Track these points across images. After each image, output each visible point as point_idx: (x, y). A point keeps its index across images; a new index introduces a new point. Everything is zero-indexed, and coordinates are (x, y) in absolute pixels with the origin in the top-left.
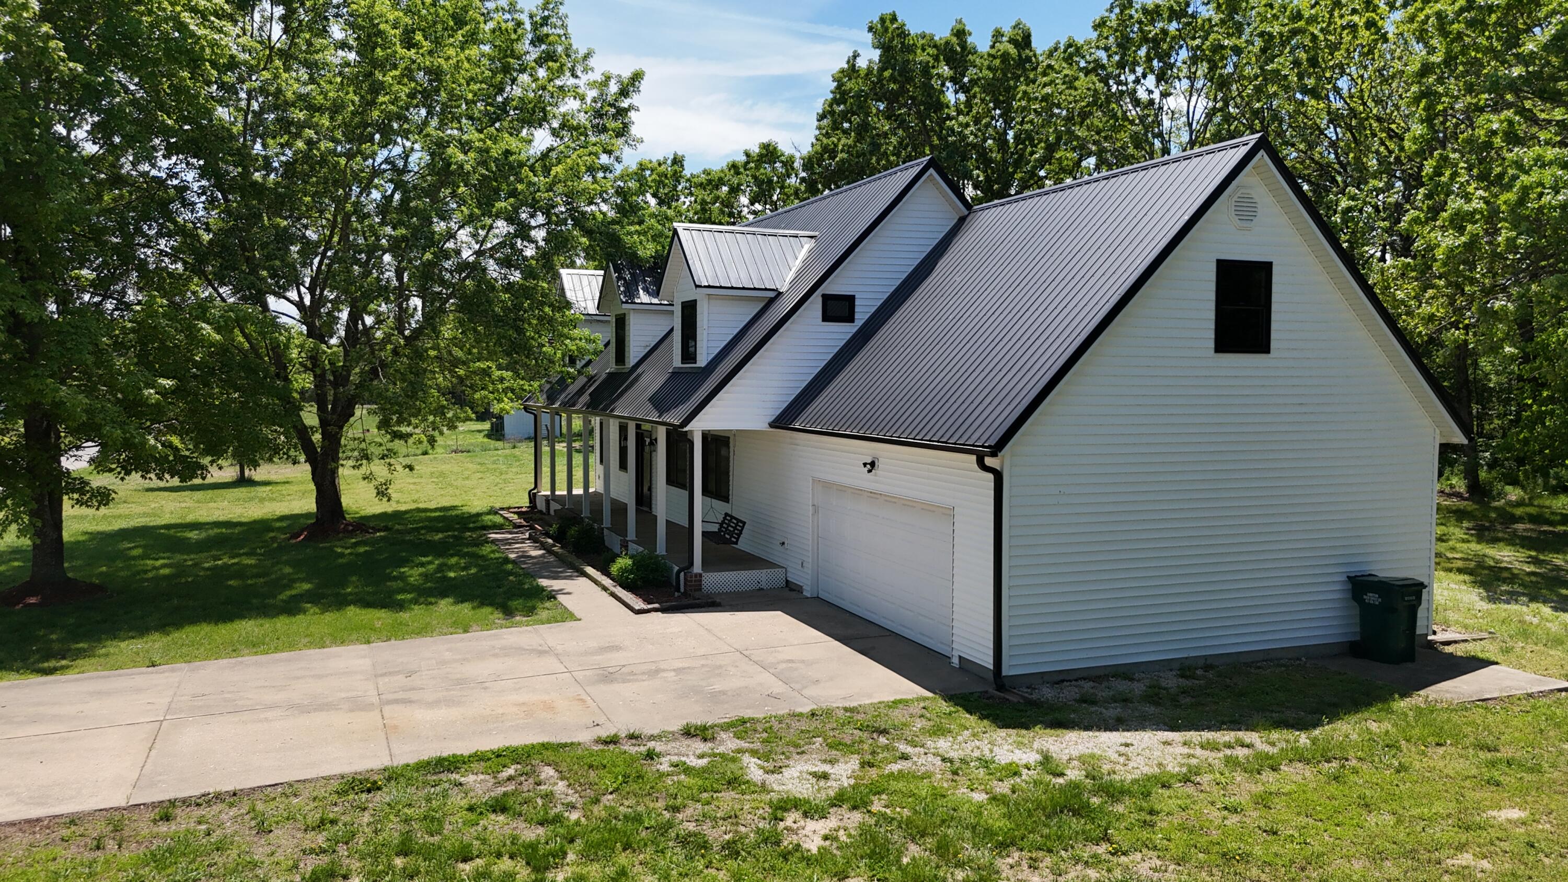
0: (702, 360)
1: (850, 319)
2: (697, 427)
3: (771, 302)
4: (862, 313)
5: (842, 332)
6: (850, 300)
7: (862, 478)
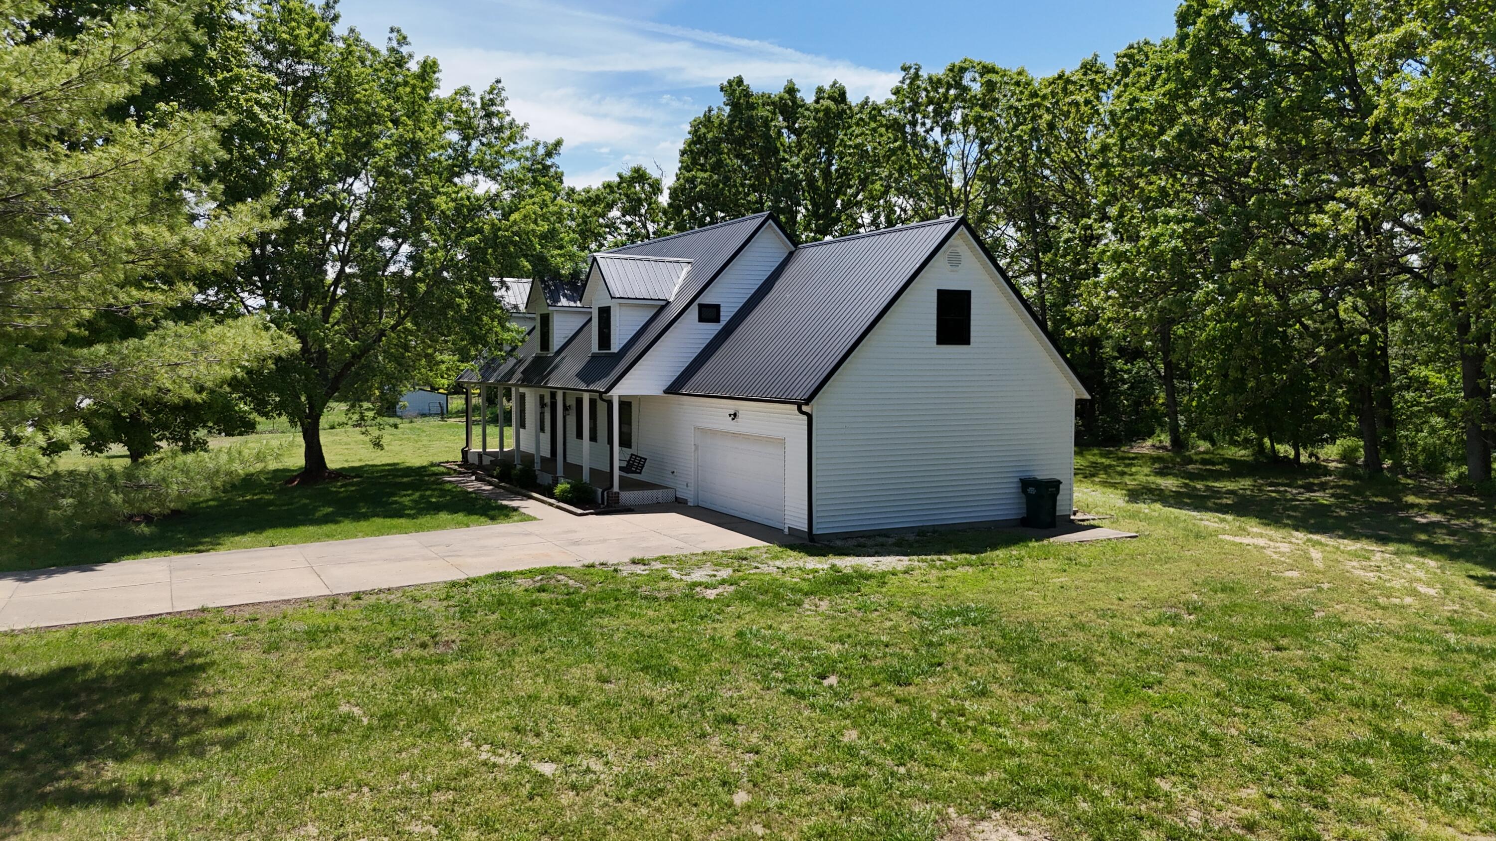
0: (615, 347)
1: (717, 320)
2: (617, 393)
3: (662, 308)
4: (725, 317)
5: (712, 329)
6: (717, 307)
7: (729, 425)
